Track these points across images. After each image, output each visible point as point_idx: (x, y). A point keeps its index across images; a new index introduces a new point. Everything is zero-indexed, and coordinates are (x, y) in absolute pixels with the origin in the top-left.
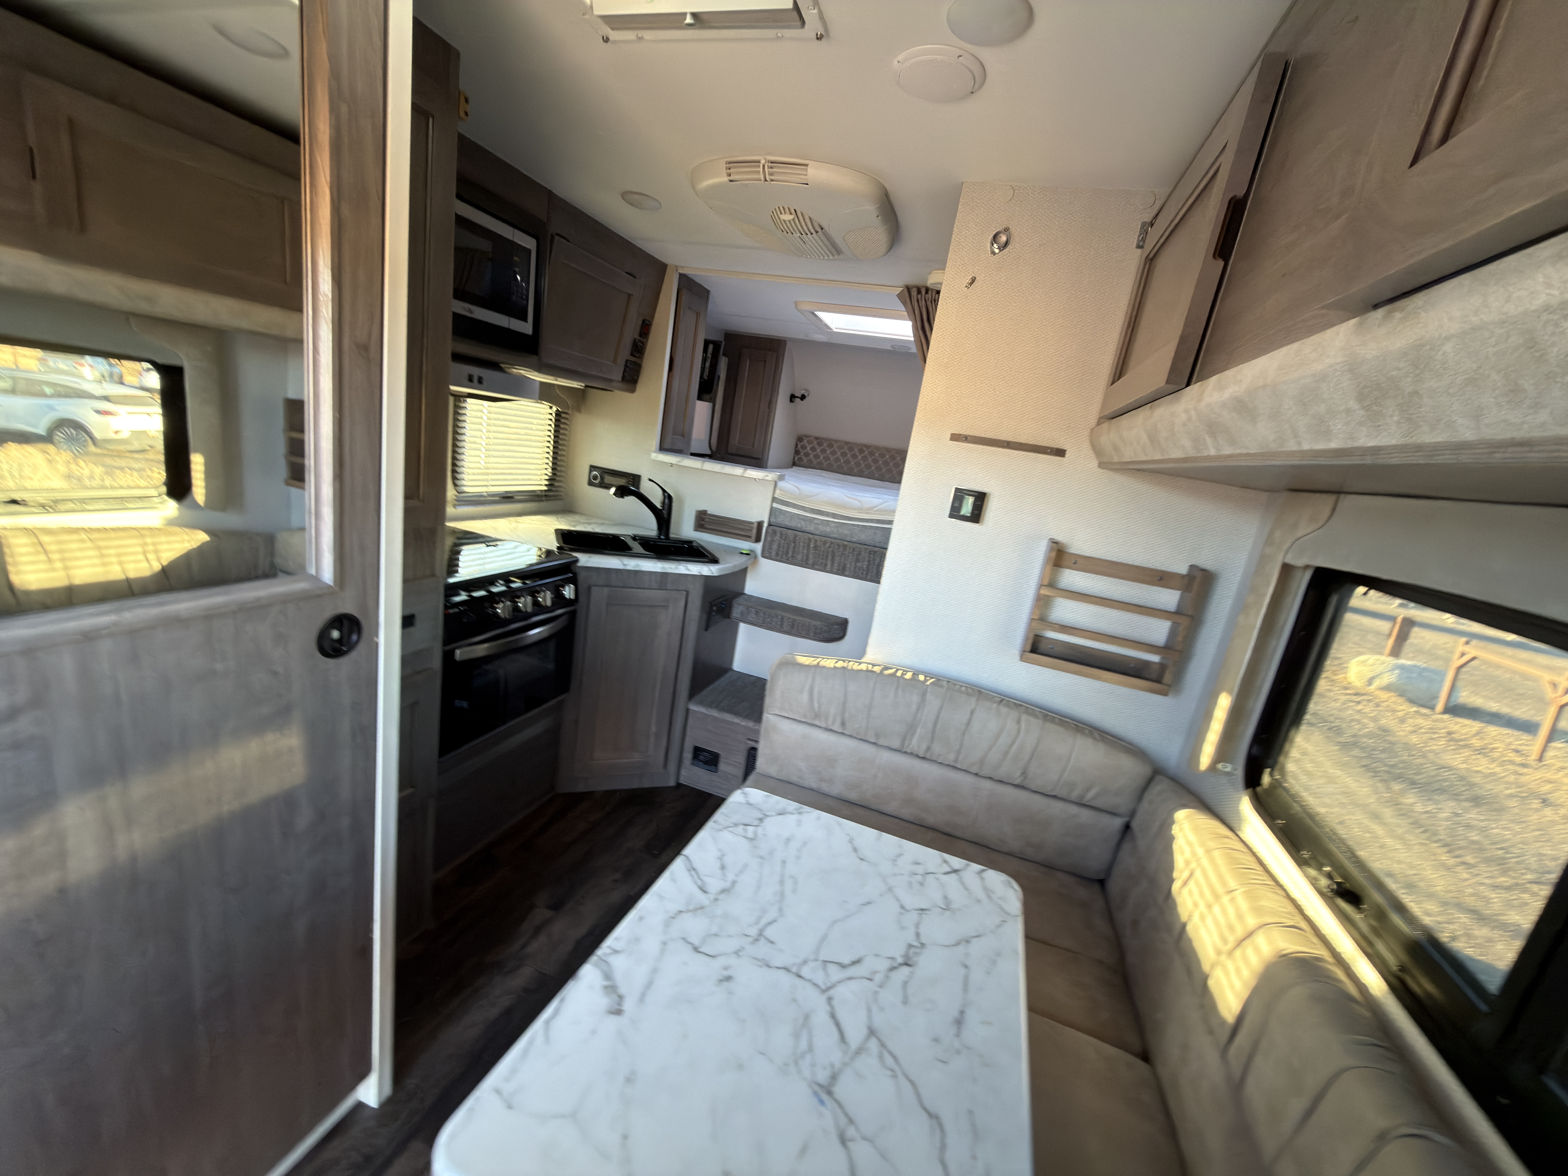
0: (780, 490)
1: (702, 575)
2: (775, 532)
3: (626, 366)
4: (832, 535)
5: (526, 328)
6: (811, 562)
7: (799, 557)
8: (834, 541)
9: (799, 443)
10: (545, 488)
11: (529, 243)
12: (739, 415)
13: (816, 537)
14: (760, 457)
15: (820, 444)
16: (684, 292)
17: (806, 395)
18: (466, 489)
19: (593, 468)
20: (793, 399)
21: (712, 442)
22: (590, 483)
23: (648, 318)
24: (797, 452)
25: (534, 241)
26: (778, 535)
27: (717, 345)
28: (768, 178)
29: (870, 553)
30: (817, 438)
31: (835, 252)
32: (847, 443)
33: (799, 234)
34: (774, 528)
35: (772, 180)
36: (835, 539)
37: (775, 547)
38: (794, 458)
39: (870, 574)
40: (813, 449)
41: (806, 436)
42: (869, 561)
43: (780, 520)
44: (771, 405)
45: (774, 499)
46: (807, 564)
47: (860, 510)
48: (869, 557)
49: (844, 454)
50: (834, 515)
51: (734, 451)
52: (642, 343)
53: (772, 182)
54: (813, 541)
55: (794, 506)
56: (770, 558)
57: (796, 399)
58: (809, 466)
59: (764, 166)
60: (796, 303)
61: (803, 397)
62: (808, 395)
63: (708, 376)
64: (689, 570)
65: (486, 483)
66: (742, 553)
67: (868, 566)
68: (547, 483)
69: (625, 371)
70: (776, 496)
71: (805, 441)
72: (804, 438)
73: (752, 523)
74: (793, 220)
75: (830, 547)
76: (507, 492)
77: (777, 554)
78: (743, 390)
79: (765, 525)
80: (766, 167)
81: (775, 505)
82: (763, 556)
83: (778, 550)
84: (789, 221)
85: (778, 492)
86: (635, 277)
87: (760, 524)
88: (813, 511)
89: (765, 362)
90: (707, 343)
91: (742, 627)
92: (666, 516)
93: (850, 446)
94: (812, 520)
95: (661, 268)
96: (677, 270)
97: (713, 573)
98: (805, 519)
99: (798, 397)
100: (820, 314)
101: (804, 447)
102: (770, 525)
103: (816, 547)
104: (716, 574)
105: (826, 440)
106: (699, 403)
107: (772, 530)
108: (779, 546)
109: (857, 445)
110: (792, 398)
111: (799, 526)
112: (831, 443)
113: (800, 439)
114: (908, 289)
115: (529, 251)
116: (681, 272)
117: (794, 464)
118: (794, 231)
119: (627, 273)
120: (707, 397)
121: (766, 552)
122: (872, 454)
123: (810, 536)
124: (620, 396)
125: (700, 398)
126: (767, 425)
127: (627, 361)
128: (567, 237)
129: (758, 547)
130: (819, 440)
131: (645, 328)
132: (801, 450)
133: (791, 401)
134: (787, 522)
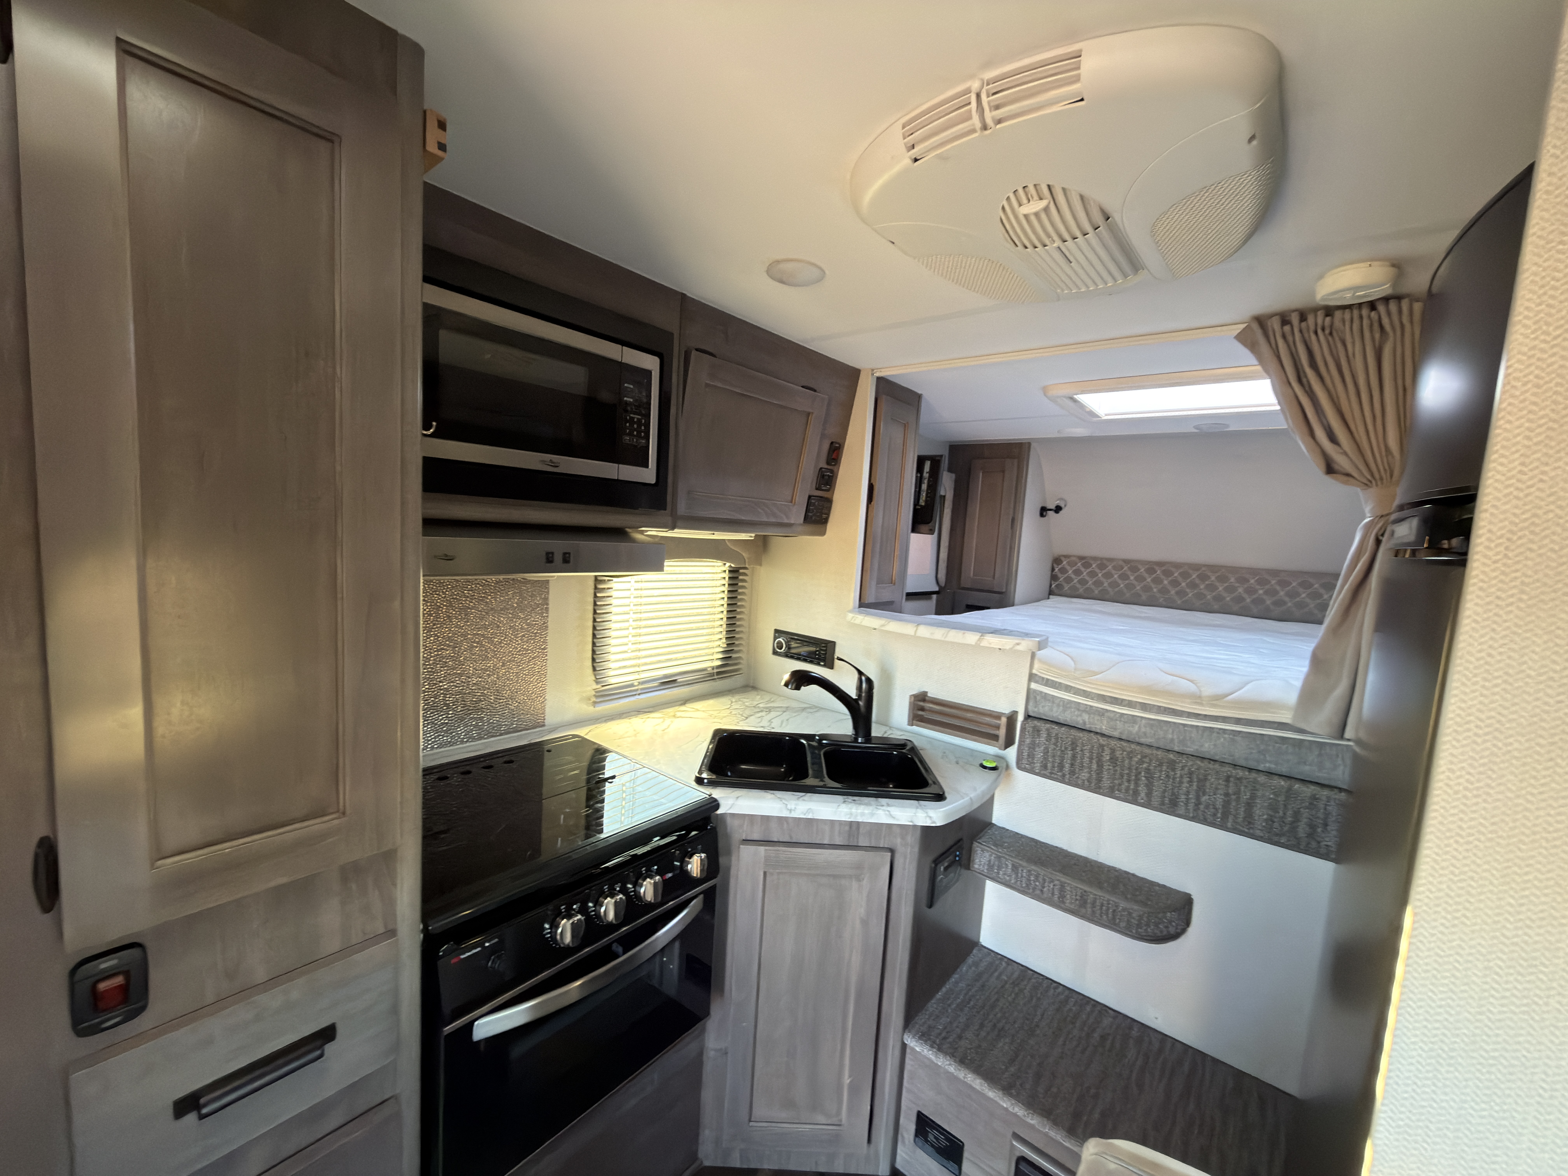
0: (1040, 661)
1: (915, 826)
2: (1037, 731)
3: (809, 504)
4: (1143, 740)
5: (648, 475)
6: (1106, 783)
7: (1085, 775)
8: (1147, 751)
9: (1055, 566)
10: (719, 663)
11: (650, 362)
12: (973, 542)
13: (1113, 743)
14: (1004, 590)
15: (1087, 565)
16: (883, 399)
17: (1063, 506)
18: (612, 680)
19: (778, 633)
20: (1044, 514)
21: (939, 576)
22: (775, 653)
23: (839, 441)
24: (1054, 577)
25: (656, 360)
26: (1044, 735)
27: (936, 461)
28: (989, 121)
29: (1227, 779)
30: (1081, 558)
31: (1127, 268)
32: (1126, 561)
33: (1058, 243)
34: (1036, 722)
35: (999, 121)
36: (1150, 746)
37: (1039, 754)
38: (1051, 585)
39: (1231, 818)
40: (1077, 572)
41: (1066, 557)
42: (1227, 795)
43: (1044, 710)
44: (1015, 523)
45: (1032, 677)
46: (1100, 788)
47: (1197, 699)
48: (1227, 786)
49: (1124, 577)
50: (1144, 707)
51: (968, 585)
52: (832, 471)
53: (998, 126)
54: (1107, 751)
55: (1068, 689)
56: (1031, 771)
57: (1048, 512)
58: (1074, 594)
59: (978, 96)
60: (1045, 390)
61: (1058, 509)
62: (1065, 506)
63: (926, 501)
64: (894, 818)
65: (637, 669)
66: (985, 767)
67: (1226, 804)
68: (721, 656)
69: (807, 510)
70: (1034, 671)
71: (1065, 563)
72: (1063, 559)
73: (998, 716)
74: (1046, 209)
75: (1141, 762)
76: (666, 676)
77: (1045, 767)
78: (975, 508)
79: (1020, 718)
80: (984, 96)
81: (1034, 686)
82: (1019, 767)
83: (1045, 758)
84: (1036, 214)
85: (1036, 665)
86: (815, 391)
87: (1011, 719)
88: (1103, 698)
89: (1003, 472)
90: (921, 461)
91: (990, 887)
92: (863, 709)
93: (1132, 565)
94: (1102, 713)
95: (852, 375)
96: (873, 374)
97: (934, 822)
98: (1089, 710)
99: (1050, 510)
100: (1084, 398)
101: (1063, 571)
102: (1028, 717)
103: (1113, 760)
104: (939, 823)
105: (1095, 559)
106: (914, 537)
107: (1034, 727)
108: (1046, 752)
109: (1143, 563)
110: (1043, 511)
111: (1080, 719)
112: (1103, 563)
113: (1057, 561)
114: (1261, 321)
115: (649, 373)
116: (878, 374)
117: (1051, 593)
118: (1049, 236)
119: (802, 387)
120: (924, 527)
121: (1024, 761)
122: (1167, 573)
123: (1102, 741)
124: (809, 542)
125: (914, 530)
126: (1012, 549)
127: (810, 497)
128: (711, 351)
129: (1011, 753)
130: (1086, 561)
131: (835, 453)
132: (1059, 575)
133: (1042, 515)
134: (1056, 713)
